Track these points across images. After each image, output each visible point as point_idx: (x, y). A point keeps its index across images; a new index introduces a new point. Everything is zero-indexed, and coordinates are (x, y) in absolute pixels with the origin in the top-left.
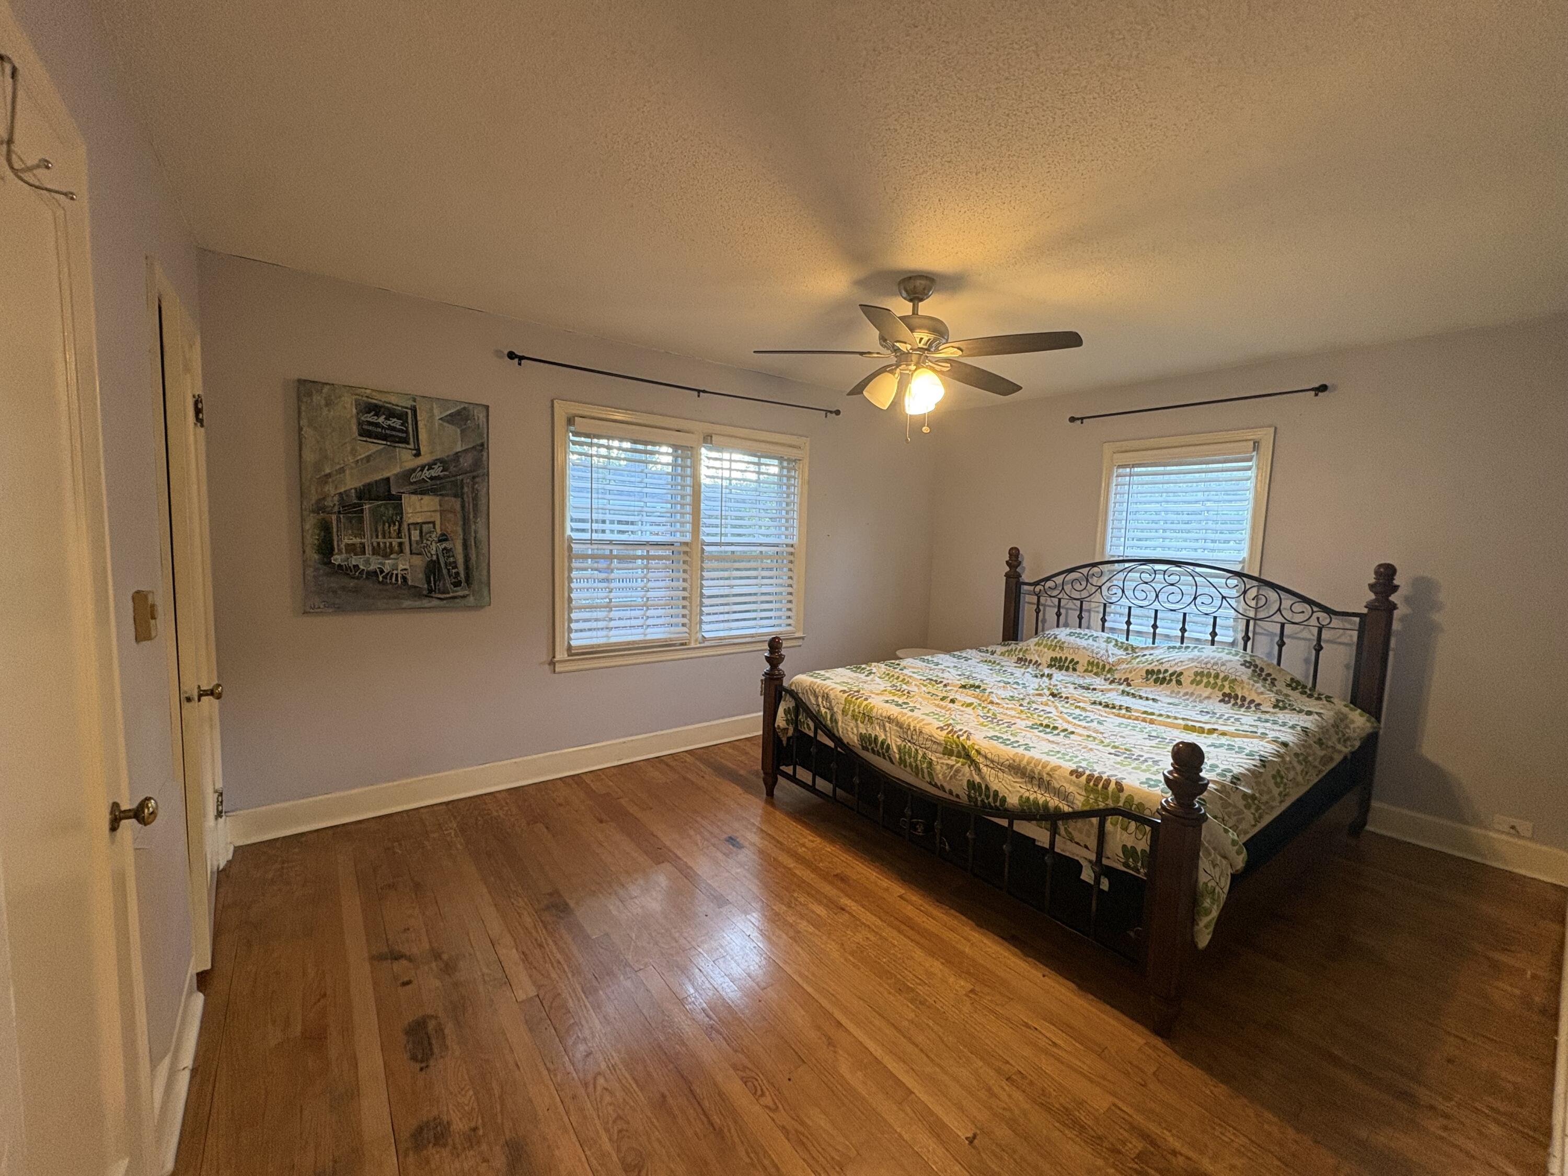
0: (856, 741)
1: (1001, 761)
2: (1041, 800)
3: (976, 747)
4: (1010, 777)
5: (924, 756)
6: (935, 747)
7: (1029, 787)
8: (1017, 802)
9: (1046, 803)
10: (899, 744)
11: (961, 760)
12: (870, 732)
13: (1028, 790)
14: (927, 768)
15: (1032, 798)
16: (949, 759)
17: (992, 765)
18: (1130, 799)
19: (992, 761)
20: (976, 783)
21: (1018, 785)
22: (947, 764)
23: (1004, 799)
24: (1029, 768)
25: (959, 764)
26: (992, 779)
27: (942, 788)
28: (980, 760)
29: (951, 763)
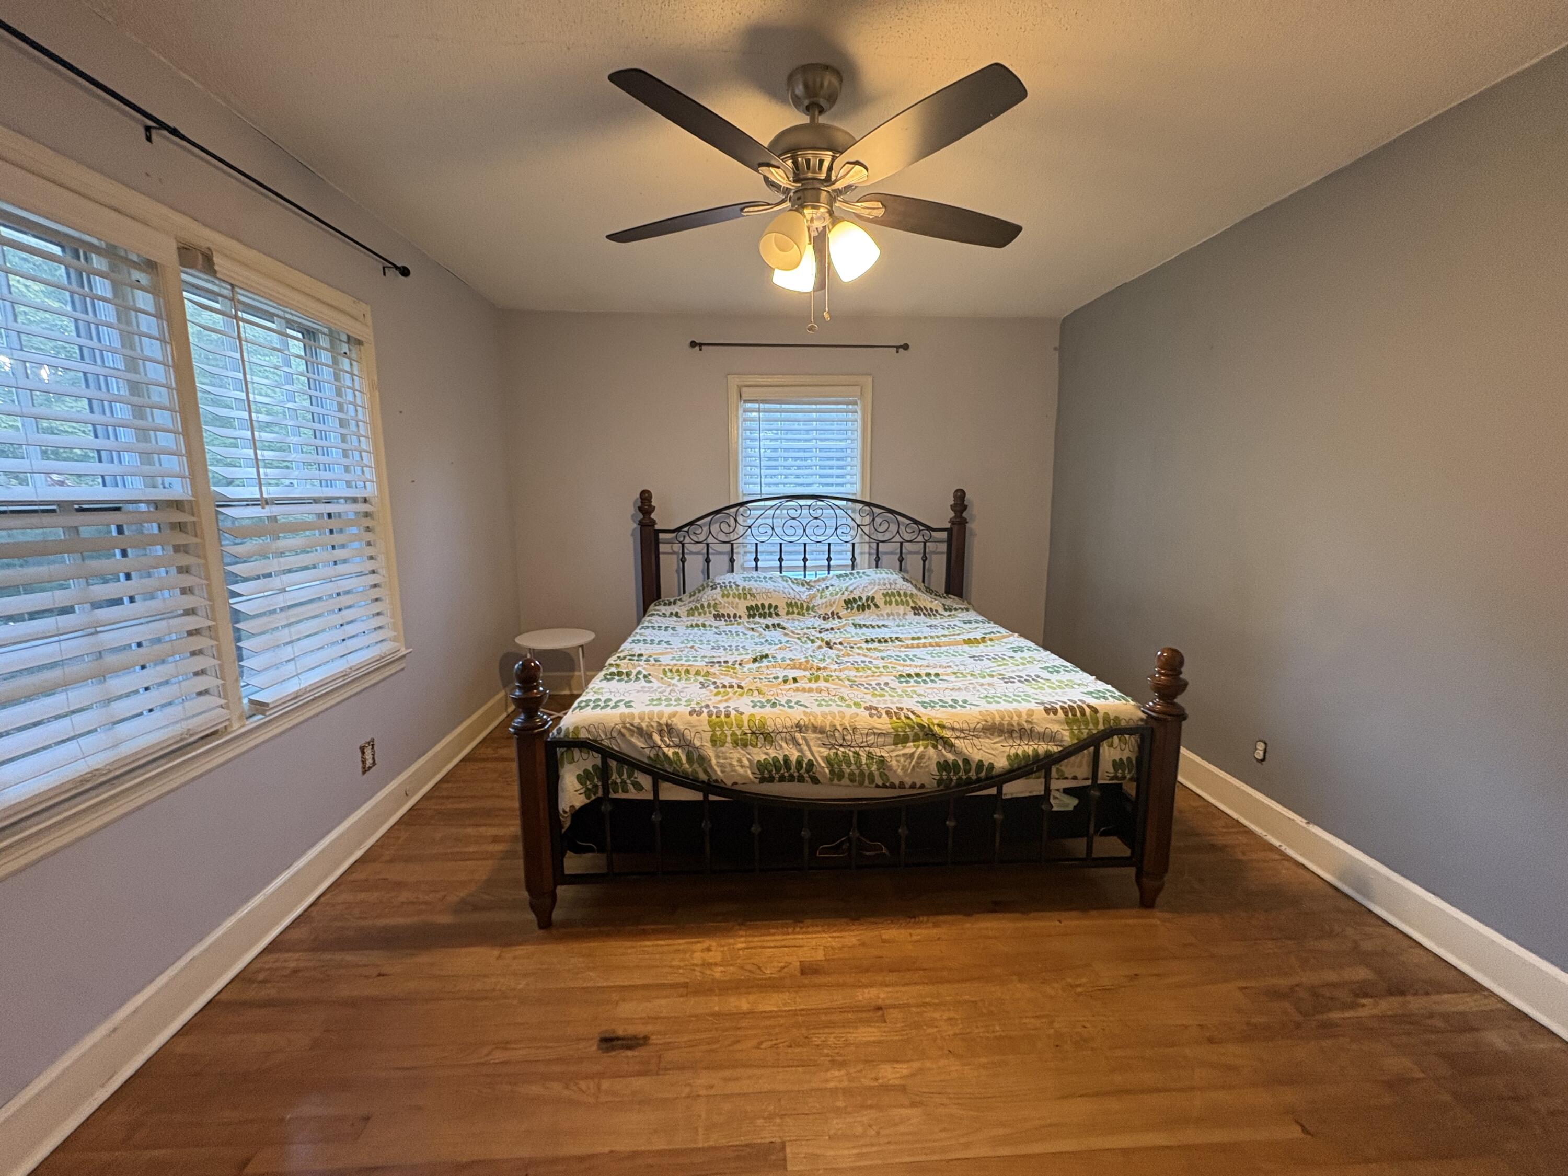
0: (751, 776)
1: (972, 726)
2: (1030, 751)
3: (936, 722)
4: (987, 740)
5: (870, 756)
6: (881, 740)
7: (1011, 742)
8: (1006, 763)
9: (1035, 751)
10: (825, 754)
11: (921, 742)
12: (773, 755)
13: (1012, 746)
14: (878, 769)
15: (1020, 752)
16: (904, 747)
17: (963, 735)
18: (1106, 717)
19: (962, 731)
20: (950, 762)
21: (999, 745)
22: (904, 755)
23: (991, 766)
24: (1005, 723)
25: (921, 749)
26: (970, 750)
27: (902, 785)
28: (947, 734)
29: (907, 751)
